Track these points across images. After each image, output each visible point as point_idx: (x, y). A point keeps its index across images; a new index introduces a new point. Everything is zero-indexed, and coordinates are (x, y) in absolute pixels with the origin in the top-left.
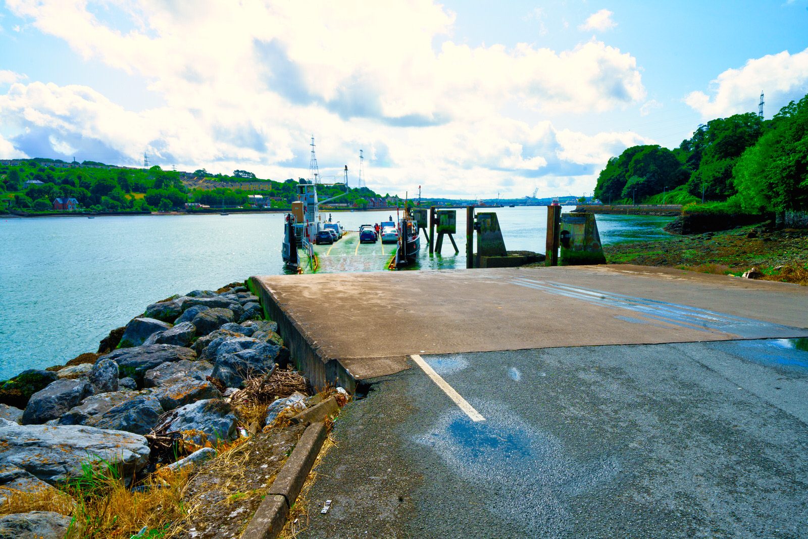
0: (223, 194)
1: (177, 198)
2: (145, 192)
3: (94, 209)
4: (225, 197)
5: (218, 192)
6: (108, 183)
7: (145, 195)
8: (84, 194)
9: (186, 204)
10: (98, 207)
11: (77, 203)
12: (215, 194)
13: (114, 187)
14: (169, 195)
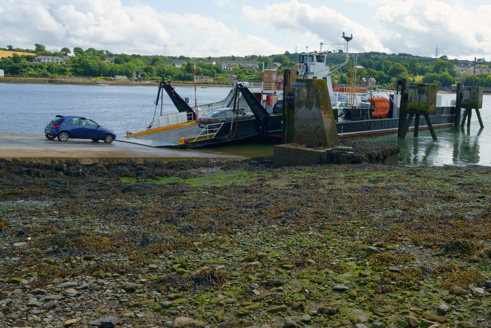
0: (485, 78)
1: (446, 80)
2: (424, 75)
3: (385, 86)
4: (486, 81)
5: (481, 76)
6: (400, 68)
7: (423, 77)
8: (382, 75)
9: (452, 85)
10: (388, 85)
11: (375, 81)
12: (478, 78)
13: (403, 71)
14: (440, 78)
